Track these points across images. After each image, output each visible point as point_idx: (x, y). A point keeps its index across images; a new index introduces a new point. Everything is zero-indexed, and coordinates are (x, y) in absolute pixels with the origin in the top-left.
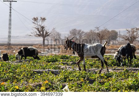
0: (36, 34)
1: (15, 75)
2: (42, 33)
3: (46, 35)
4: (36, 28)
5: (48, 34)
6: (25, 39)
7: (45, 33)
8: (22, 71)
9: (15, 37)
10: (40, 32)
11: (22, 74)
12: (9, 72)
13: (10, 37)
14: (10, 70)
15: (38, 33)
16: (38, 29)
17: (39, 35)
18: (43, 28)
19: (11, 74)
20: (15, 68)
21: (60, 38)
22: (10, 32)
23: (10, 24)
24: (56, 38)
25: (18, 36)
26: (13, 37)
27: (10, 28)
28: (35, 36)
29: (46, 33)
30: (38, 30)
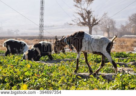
0: (79, 22)
1: (50, 81)
2: (88, 20)
3: (93, 23)
4: (79, 13)
5: (96, 22)
6: (64, 29)
7: (91, 21)
8: (60, 75)
9: (49, 27)
10: (84, 19)
11: (60, 79)
12: (42, 76)
13: (41, 26)
14: (43, 74)
15: (82, 21)
16: (82, 15)
17: (84, 24)
18: (89, 12)
19: (44, 79)
20: (50, 70)
21: (113, 27)
22: (42, 20)
23: (42, 8)
24: (108, 27)
25: (53, 26)
26: (46, 27)
27: (42, 14)
28: (78, 24)
29: (94, 20)
30: (82, 17)
